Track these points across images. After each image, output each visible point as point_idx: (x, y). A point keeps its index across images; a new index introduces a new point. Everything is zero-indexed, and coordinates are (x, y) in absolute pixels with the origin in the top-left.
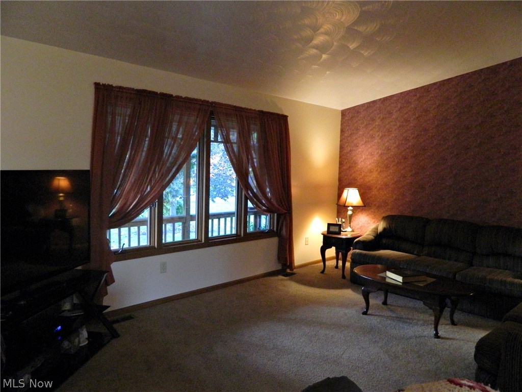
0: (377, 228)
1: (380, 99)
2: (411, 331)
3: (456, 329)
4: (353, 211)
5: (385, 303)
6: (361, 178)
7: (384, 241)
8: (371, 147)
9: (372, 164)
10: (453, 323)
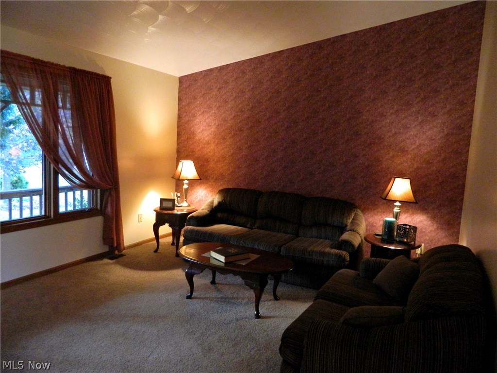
0: (212, 203)
1: (217, 68)
2: (232, 313)
3: (277, 304)
4: (188, 184)
5: (213, 282)
6: (199, 150)
7: (219, 215)
8: (208, 117)
9: (210, 136)
10: (276, 298)
